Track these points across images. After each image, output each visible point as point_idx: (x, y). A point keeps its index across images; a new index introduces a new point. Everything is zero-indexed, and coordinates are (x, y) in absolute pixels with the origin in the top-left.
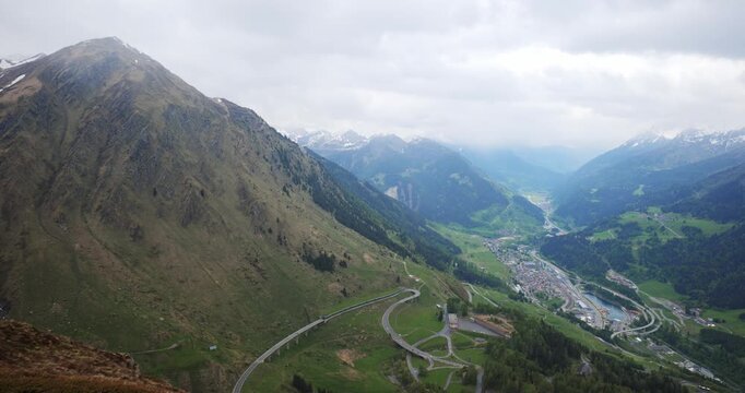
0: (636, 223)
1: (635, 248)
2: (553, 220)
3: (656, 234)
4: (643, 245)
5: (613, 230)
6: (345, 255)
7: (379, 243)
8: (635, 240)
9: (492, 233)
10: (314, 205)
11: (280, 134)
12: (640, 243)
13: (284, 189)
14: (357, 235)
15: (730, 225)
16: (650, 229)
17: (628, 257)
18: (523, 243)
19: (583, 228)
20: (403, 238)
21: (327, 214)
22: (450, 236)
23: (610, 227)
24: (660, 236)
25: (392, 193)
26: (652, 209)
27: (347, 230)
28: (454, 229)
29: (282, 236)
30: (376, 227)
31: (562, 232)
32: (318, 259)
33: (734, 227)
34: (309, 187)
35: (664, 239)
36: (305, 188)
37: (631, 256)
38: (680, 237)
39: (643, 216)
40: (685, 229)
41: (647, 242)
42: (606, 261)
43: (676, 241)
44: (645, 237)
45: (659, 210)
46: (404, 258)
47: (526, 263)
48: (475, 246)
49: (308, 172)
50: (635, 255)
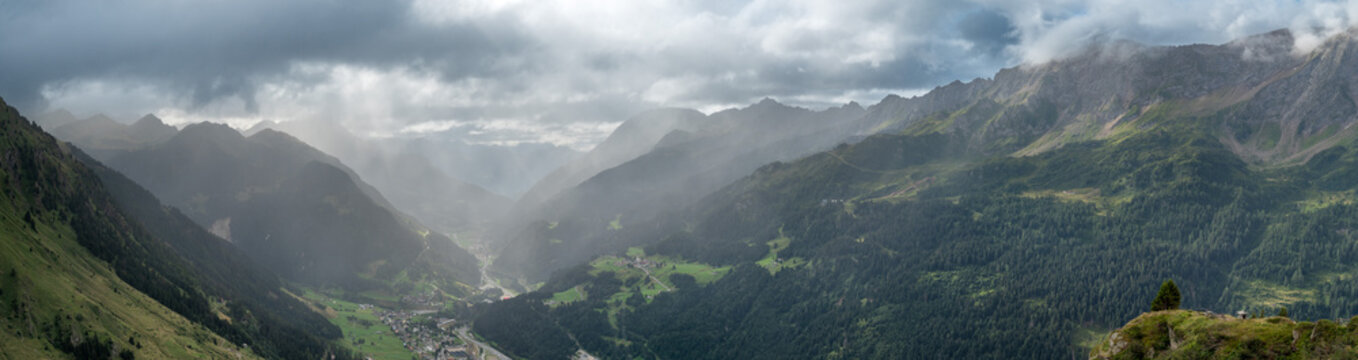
0: (612, 274)
1: (612, 312)
2: (493, 274)
3: (639, 289)
4: (624, 306)
5: (581, 287)
6: (131, 341)
7: (193, 320)
8: (612, 300)
9: (396, 299)
10: (79, 248)
11: (24, 120)
12: (618, 303)
13: (27, 218)
14: (155, 304)
15: (725, 269)
16: (632, 282)
17: (602, 326)
18: (447, 315)
19: (539, 285)
20: (236, 312)
21: (103, 266)
22: (323, 308)
23: (577, 283)
24: (645, 291)
25: (221, 230)
26: (632, 251)
27: (138, 294)
28: (329, 296)
29: (19, 304)
30: (189, 290)
31: (508, 294)
32: (82, 347)
33: (731, 271)
34: (70, 216)
35: (649, 294)
36: (63, 218)
37: (608, 326)
38: (669, 290)
39: (620, 261)
40: (675, 279)
41: (628, 302)
42: (572, 337)
43: (664, 296)
44: (625, 294)
45: (641, 252)
46: (239, 345)
47: (451, 350)
48: (366, 324)
49: (70, 189)
50: (612, 321)
